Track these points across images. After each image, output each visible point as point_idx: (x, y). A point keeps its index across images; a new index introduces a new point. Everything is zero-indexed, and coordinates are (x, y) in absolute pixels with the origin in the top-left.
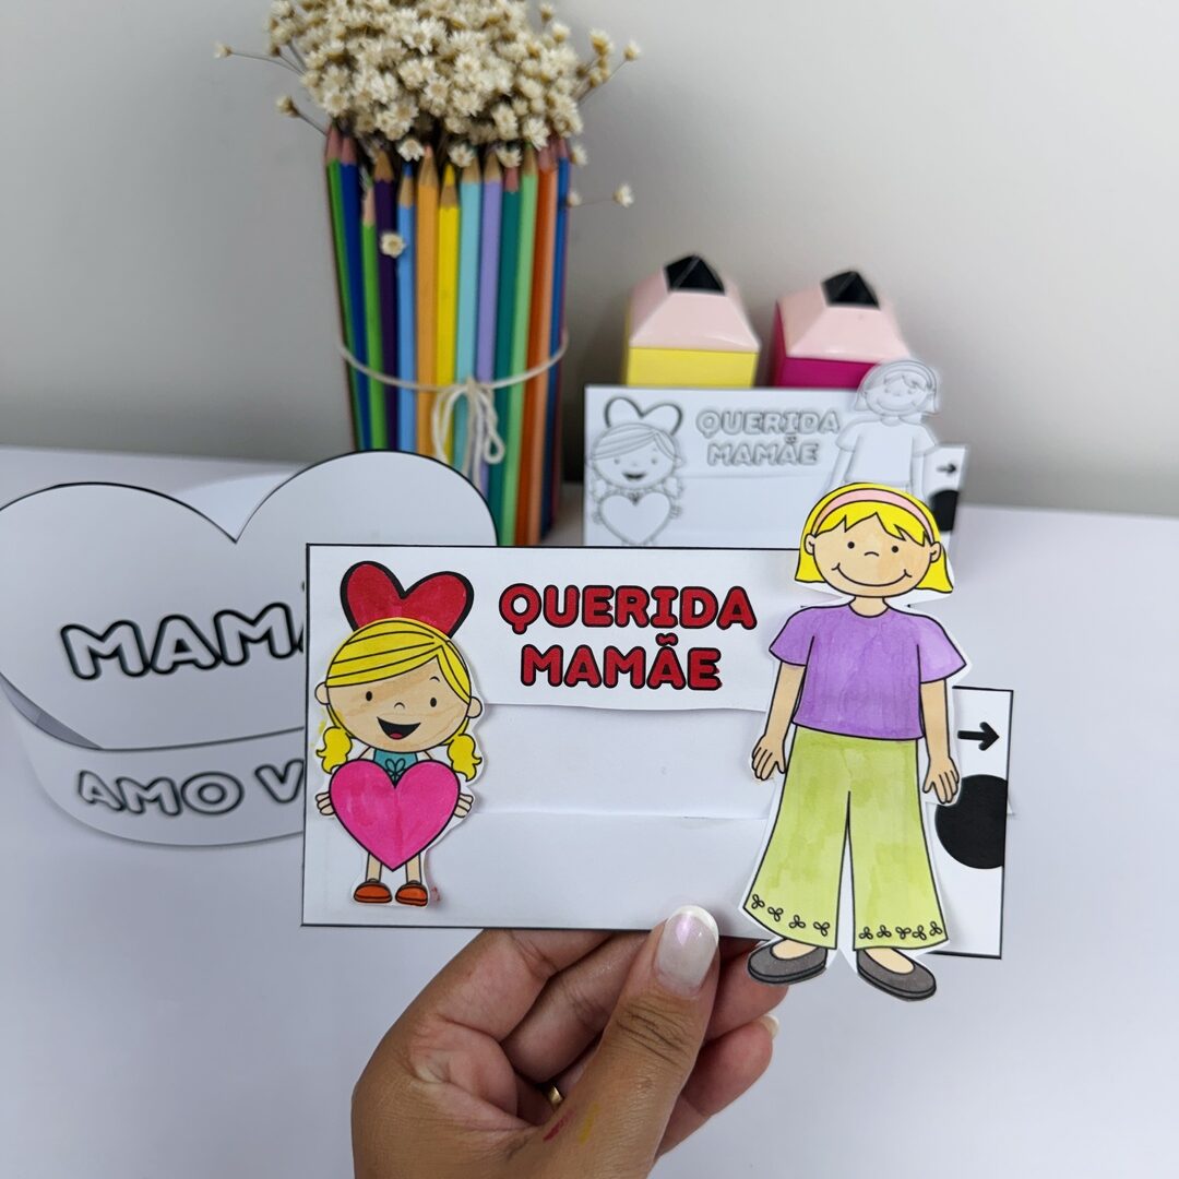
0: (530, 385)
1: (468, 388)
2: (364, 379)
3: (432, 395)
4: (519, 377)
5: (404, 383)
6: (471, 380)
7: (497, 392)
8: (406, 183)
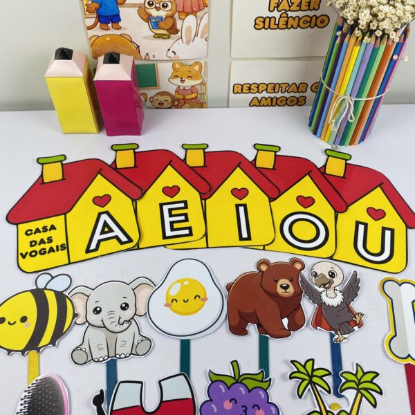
0: (367, 101)
1: (347, 97)
2: (322, 84)
3: (337, 96)
4: (364, 99)
5: (331, 90)
6: (348, 96)
7: (356, 101)
8: (348, 36)
